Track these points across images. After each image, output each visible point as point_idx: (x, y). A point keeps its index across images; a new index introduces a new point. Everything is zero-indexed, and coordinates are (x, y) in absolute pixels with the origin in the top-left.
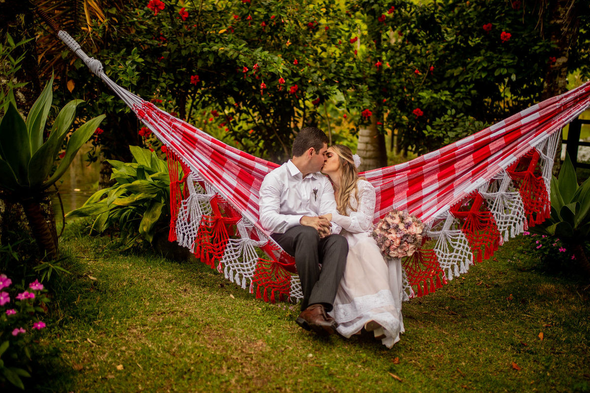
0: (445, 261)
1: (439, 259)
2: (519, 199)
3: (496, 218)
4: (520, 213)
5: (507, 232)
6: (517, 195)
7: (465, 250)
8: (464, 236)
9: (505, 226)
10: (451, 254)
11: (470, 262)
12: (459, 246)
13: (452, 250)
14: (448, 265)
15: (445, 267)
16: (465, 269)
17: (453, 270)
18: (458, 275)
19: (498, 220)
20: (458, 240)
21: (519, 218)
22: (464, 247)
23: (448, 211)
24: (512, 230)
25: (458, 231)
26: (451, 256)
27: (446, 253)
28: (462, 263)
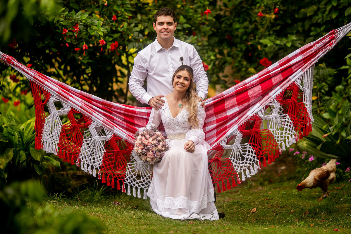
0: (238, 166)
1: (234, 166)
2: (288, 119)
3: (273, 133)
4: (291, 129)
5: (283, 143)
6: (286, 116)
7: (253, 158)
8: (251, 148)
9: (281, 139)
10: (243, 161)
11: (258, 167)
12: (248, 155)
13: (243, 158)
14: (241, 170)
15: (239, 171)
16: (254, 172)
17: (245, 173)
18: (249, 176)
19: (275, 135)
20: (247, 151)
21: (290, 133)
22: (252, 156)
23: (237, 130)
24: (287, 142)
25: (246, 144)
26: (243, 163)
27: (239, 160)
28: (251, 168)
